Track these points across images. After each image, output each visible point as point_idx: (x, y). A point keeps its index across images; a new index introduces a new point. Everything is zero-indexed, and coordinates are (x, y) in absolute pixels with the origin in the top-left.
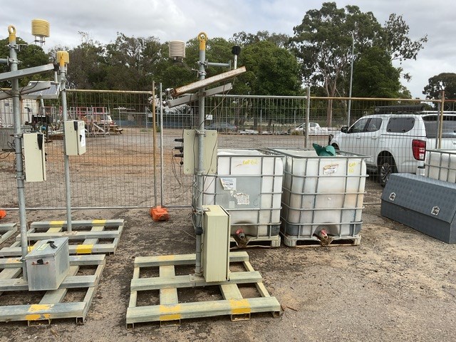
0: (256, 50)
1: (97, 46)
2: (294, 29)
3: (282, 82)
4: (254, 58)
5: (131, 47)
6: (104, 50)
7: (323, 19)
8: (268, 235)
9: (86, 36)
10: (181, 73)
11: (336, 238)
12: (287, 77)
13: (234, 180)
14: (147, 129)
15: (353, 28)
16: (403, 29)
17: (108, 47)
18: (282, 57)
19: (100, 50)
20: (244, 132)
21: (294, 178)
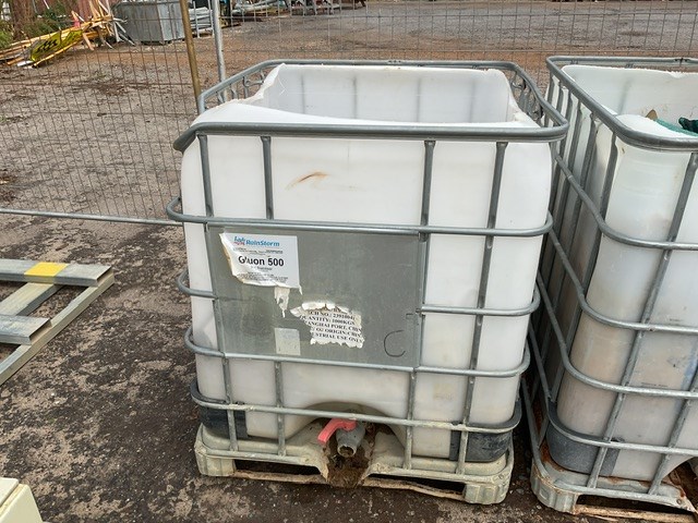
8: (454, 456)
13: (289, 246)
21: (605, 243)
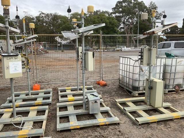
0: (98, 18)
1: (32, 17)
2: (112, 9)
3: (111, 30)
4: (98, 21)
5: (47, 17)
6: (35, 19)
7: (124, 4)
9: (27, 13)
10: (69, 28)
11: (181, 89)
12: (113, 28)
13: (147, 68)
14: (58, 51)
15: (136, 8)
16: (155, 8)
17: (36, 17)
18: (111, 20)
19: (33, 19)
20: (97, 51)
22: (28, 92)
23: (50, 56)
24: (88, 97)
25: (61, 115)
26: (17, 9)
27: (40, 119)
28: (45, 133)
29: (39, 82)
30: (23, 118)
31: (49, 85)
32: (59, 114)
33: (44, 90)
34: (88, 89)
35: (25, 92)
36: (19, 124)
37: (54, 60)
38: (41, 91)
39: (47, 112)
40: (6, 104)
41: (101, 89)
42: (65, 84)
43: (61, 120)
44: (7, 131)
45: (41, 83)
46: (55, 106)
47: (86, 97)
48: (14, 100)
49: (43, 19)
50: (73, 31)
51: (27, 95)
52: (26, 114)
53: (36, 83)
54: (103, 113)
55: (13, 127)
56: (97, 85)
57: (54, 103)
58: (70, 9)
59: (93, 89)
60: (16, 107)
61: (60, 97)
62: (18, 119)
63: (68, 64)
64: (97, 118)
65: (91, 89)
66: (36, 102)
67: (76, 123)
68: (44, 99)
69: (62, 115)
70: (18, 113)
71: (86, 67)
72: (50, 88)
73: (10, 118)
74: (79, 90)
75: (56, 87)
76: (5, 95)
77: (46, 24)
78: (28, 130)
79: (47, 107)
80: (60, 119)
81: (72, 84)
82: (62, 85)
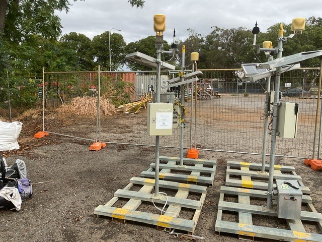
5: (225, 36)
9: (193, 31)
14: (237, 94)
17: (208, 37)
22: (179, 159)
23: (221, 103)
24: (278, 186)
25: (225, 208)
26: (174, 34)
27: (192, 206)
28: (196, 229)
29: (198, 146)
30: (167, 197)
31: (213, 153)
32: (223, 204)
33: (203, 161)
34: (284, 172)
35: (176, 158)
36: (161, 205)
37: (227, 111)
38: (199, 160)
39: (204, 196)
40: (149, 172)
41: (312, 176)
42: (241, 155)
43: (224, 215)
44: (145, 211)
45: (201, 148)
46: (218, 191)
47: (274, 186)
48: (158, 169)
49: (219, 40)
50: (259, 66)
51: (178, 163)
52: (172, 192)
53: (193, 146)
54: (305, 222)
55: (153, 207)
56: (304, 167)
57: (217, 184)
58: (258, 28)
59: (294, 173)
60: (160, 179)
61: (228, 176)
62: (161, 197)
63: (252, 120)
64: (291, 228)
65: (291, 173)
66: (189, 177)
67: (249, 227)
68: (202, 174)
69: (228, 208)
70: (162, 189)
71: (280, 130)
72: (214, 158)
73: (151, 193)
74: (266, 171)
75: (224, 159)
76: (148, 158)
77: (223, 48)
78: (172, 218)
79: (204, 188)
80: (223, 213)
81: (254, 157)
82: (235, 157)
